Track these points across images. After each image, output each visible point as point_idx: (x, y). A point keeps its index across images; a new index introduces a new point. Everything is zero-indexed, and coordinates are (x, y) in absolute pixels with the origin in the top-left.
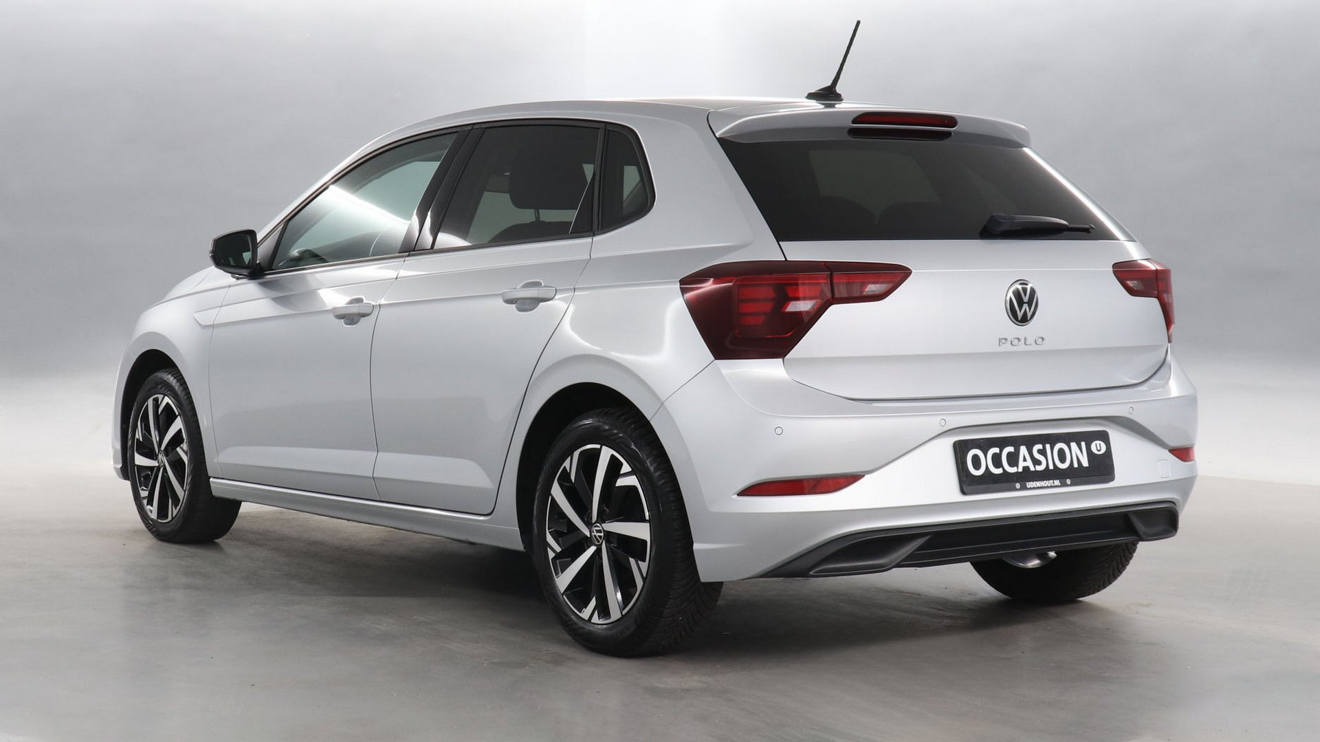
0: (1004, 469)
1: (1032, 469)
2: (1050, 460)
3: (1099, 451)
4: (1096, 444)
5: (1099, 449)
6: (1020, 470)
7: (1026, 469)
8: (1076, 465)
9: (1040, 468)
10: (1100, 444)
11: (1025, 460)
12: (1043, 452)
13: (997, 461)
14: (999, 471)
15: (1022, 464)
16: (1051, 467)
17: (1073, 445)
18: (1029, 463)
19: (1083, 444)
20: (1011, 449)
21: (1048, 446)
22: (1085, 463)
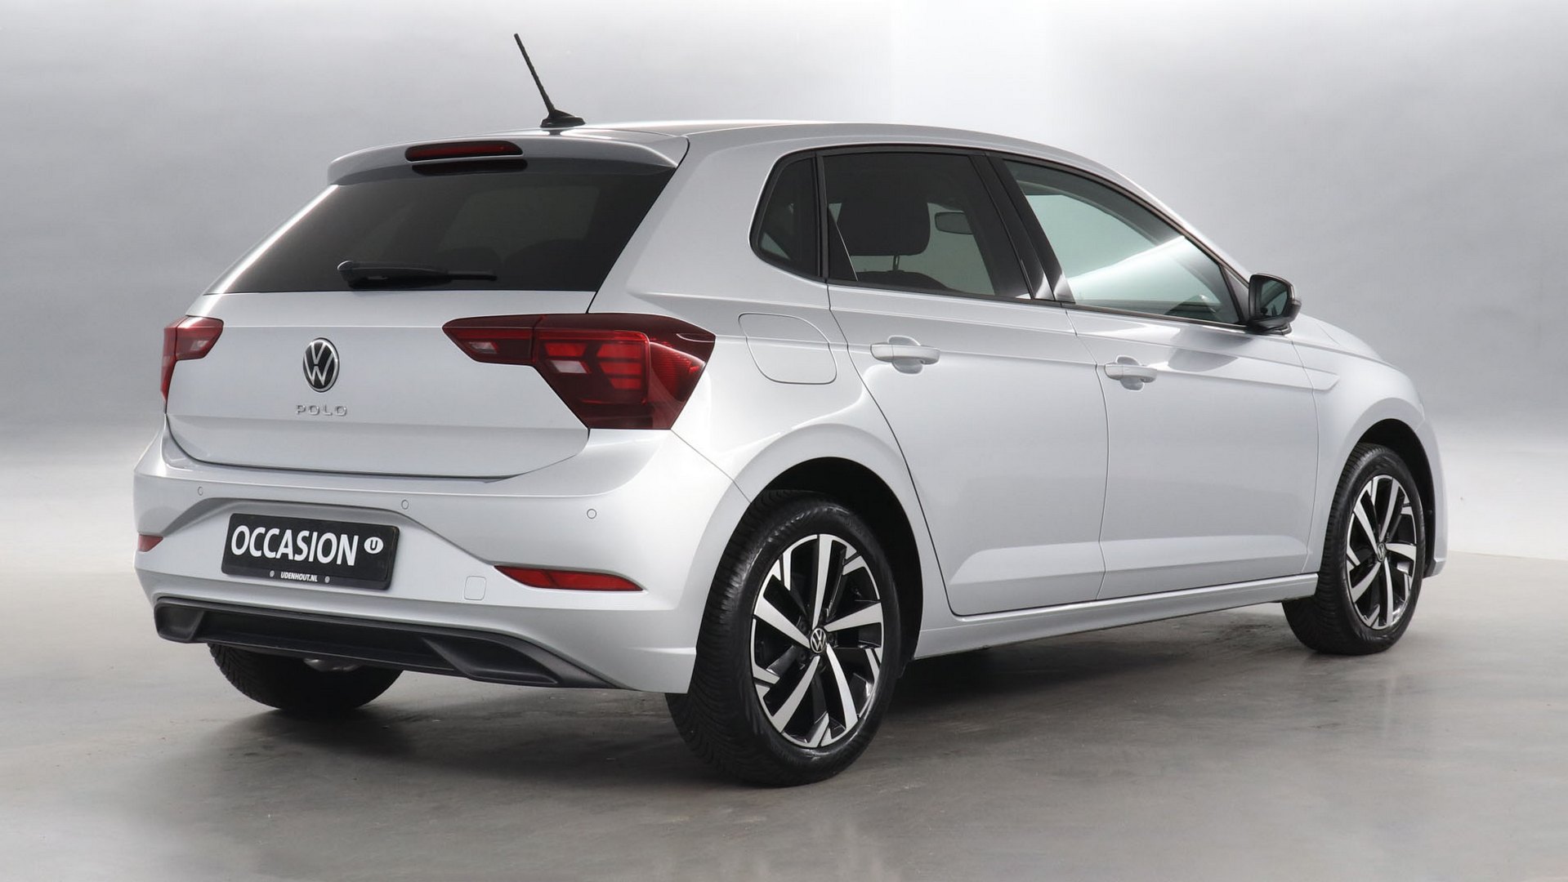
0: (263, 553)
1: (291, 557)
2: (313, 550)
3: (373, 549)
4: (372, 541)
5: (373, 547)
6: (278, 556)
7: (285, 556)
8: (339, 562)
9: (299, 558)
10: (377, 542)
11: (286, 546)
12: (307, 541)
13: (259, 542)
14: (257, 554)
15: (282, 550)
16: (311, 559)
17: (344, 538)
18: (290, 551)
19: (356, 538)
20: (276, 531)
21: (315, 534)
22: (351, 561)
